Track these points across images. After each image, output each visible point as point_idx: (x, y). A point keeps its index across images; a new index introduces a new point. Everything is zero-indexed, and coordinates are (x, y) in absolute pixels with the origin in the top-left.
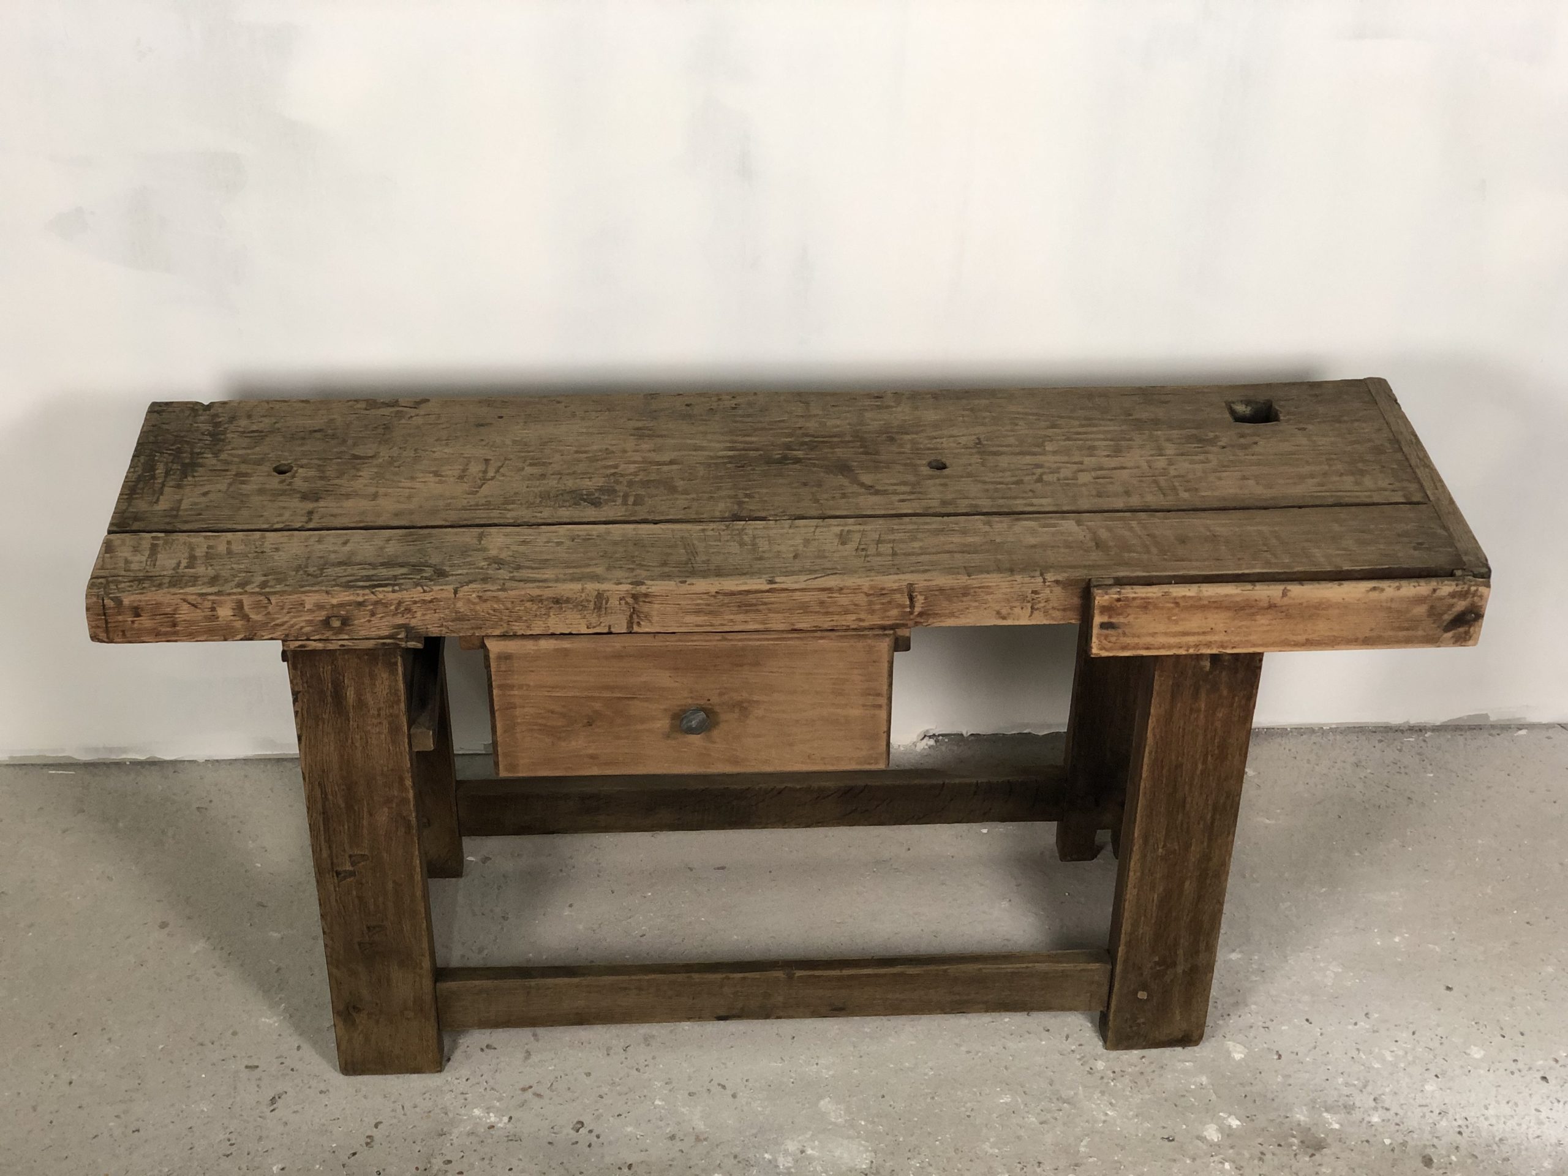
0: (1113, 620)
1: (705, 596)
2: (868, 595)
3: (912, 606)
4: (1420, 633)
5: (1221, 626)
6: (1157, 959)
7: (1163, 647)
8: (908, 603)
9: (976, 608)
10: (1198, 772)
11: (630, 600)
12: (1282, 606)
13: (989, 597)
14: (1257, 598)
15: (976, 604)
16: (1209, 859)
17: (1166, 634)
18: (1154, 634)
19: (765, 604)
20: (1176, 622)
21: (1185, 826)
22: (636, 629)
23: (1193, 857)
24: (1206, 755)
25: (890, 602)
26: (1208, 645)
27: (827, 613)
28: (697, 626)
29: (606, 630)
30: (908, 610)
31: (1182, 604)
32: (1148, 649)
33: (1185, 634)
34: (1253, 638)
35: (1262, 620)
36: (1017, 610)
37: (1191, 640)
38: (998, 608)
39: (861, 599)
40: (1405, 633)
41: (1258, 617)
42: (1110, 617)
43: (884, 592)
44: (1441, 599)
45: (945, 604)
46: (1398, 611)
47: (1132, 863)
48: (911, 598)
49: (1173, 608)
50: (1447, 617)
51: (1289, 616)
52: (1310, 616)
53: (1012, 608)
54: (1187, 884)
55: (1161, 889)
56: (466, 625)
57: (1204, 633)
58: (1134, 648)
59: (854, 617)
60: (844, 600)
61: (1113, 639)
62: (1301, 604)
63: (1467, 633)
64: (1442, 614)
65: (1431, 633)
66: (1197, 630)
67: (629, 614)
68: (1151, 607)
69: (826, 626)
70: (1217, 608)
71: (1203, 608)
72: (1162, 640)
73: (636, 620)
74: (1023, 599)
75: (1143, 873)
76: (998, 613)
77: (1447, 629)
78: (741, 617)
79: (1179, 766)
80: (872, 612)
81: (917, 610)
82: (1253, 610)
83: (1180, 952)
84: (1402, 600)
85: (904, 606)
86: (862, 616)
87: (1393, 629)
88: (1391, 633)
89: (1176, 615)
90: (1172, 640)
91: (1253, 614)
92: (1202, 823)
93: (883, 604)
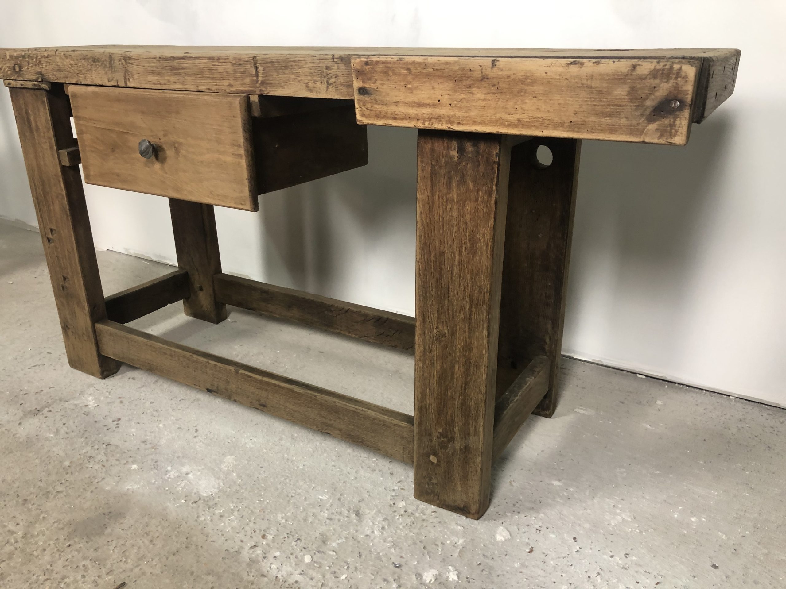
0: (367, 86)
1: (155, 60)
2: (233, 65)
3: (257, 76)
4: (623, 121)
5: (445, 99)
6: (440, 430)
7: (404, 118)
8: (254, 73)
9: (294, 80)
10: (456, 263)
11: (123, 61)
12: (493, 78)
13: (300, 71)
14: (471, 67)
15: (293, 76)
16: (471, 349)
17: (406, 104)
18: (396, 103)
19: (183, 68)
20: (411, 90)
21: (451, 313)
22: (129, 84)
23: (459, 344)
24: (461, 247)
25: (244, 72)
26: (439, 118)
27: (213, 78)
28: (154, 84)
29: (115, 84)
30: (255, 79)
31: (414, 71)
32: (395, 118)
33: (419, 105)
34: (473, 113)
35: (479, 94)
36: (318, 84)
37: (425, 111)
38: (306, 81)
39: (229, 68)
40: (607, 120)
41: (474, 90)
42: (364, 82)
43: (241, 62)
44: (642, 78)
45: (275, 75)
46: (600, 92)
47: (417, 338)
48: (256, 68)
49: (406, 75)
50: (650, 103)
51: (500, 91)
52: (518, 92)
53: (315, 81)
54: (456, 367)
55: (439, 368)
56: (62, 74)
57: (434, 105)
58: (385, 117)
59: (226, 83)
60: (221, 69)
61: (369, 106)
62: (509, 77)
63: (672, 126)
64: (645, 99)
65: (634, 122)
66: (428, 101)
67: (124, 72)
68: (390, 73)
69: (214, 88)
70: (441, 77)
71: (428, 75)
72: (402, 110)
73: (127, 77)
74: (322, 75)
75: (424, 348)
76: (307, 86)
77: (651, 119)
78: (172, 79)
79: (442, 253)
80: (236, 79)
81: (260, 79)
82: (468, 82)
83: (457, 429)
84: (602, 77)
85: (251, 75)
86: (232, 82)
87: (596, 114)
88: (593, 119)
89: (409, 83)
90: (412, 111)
91: (470, 87)
92: (462, 313)
93: (241, 73)
